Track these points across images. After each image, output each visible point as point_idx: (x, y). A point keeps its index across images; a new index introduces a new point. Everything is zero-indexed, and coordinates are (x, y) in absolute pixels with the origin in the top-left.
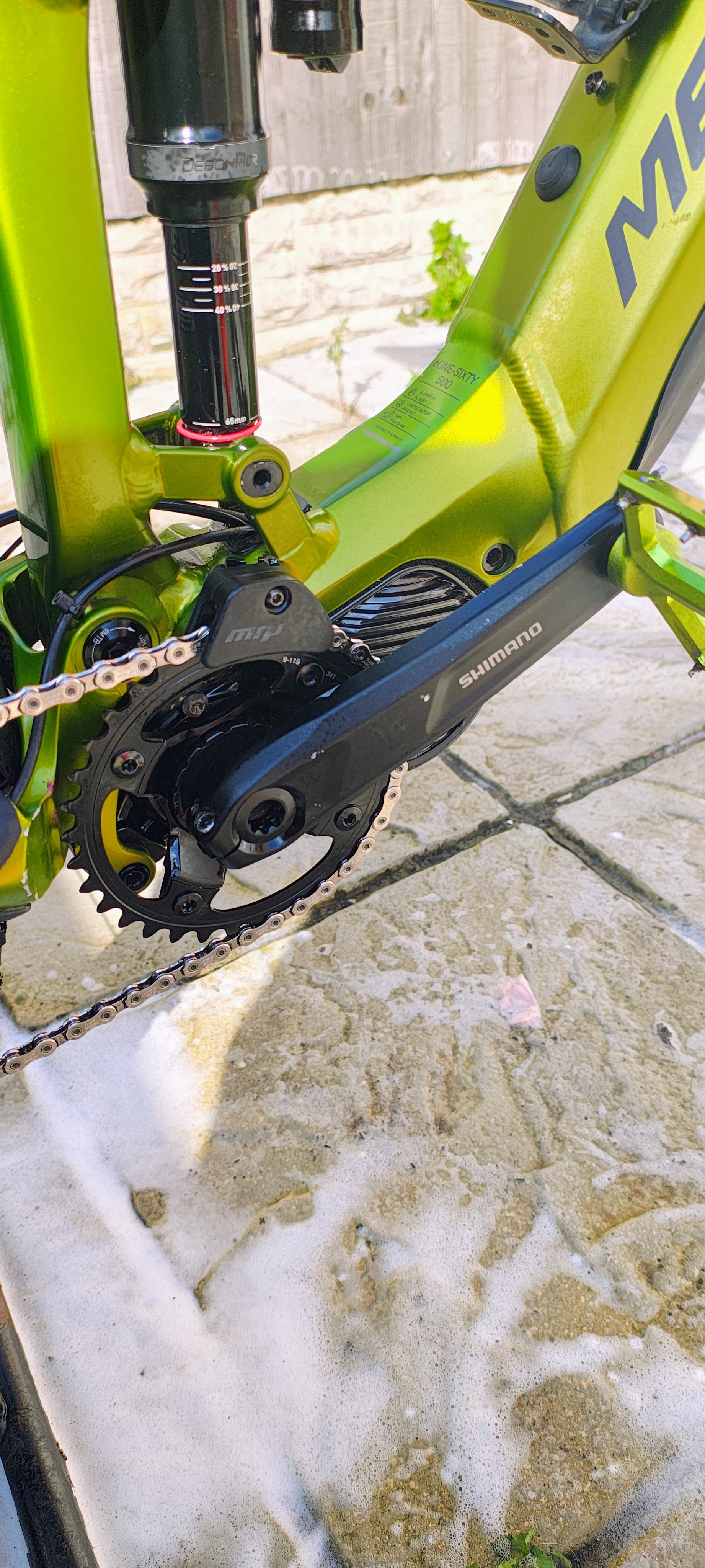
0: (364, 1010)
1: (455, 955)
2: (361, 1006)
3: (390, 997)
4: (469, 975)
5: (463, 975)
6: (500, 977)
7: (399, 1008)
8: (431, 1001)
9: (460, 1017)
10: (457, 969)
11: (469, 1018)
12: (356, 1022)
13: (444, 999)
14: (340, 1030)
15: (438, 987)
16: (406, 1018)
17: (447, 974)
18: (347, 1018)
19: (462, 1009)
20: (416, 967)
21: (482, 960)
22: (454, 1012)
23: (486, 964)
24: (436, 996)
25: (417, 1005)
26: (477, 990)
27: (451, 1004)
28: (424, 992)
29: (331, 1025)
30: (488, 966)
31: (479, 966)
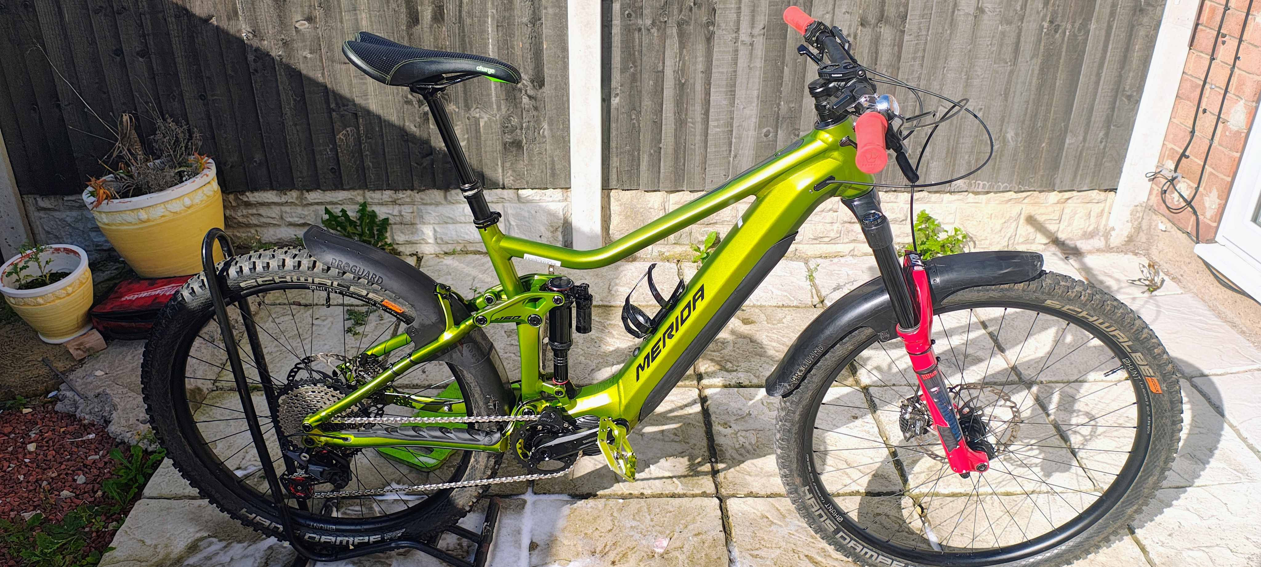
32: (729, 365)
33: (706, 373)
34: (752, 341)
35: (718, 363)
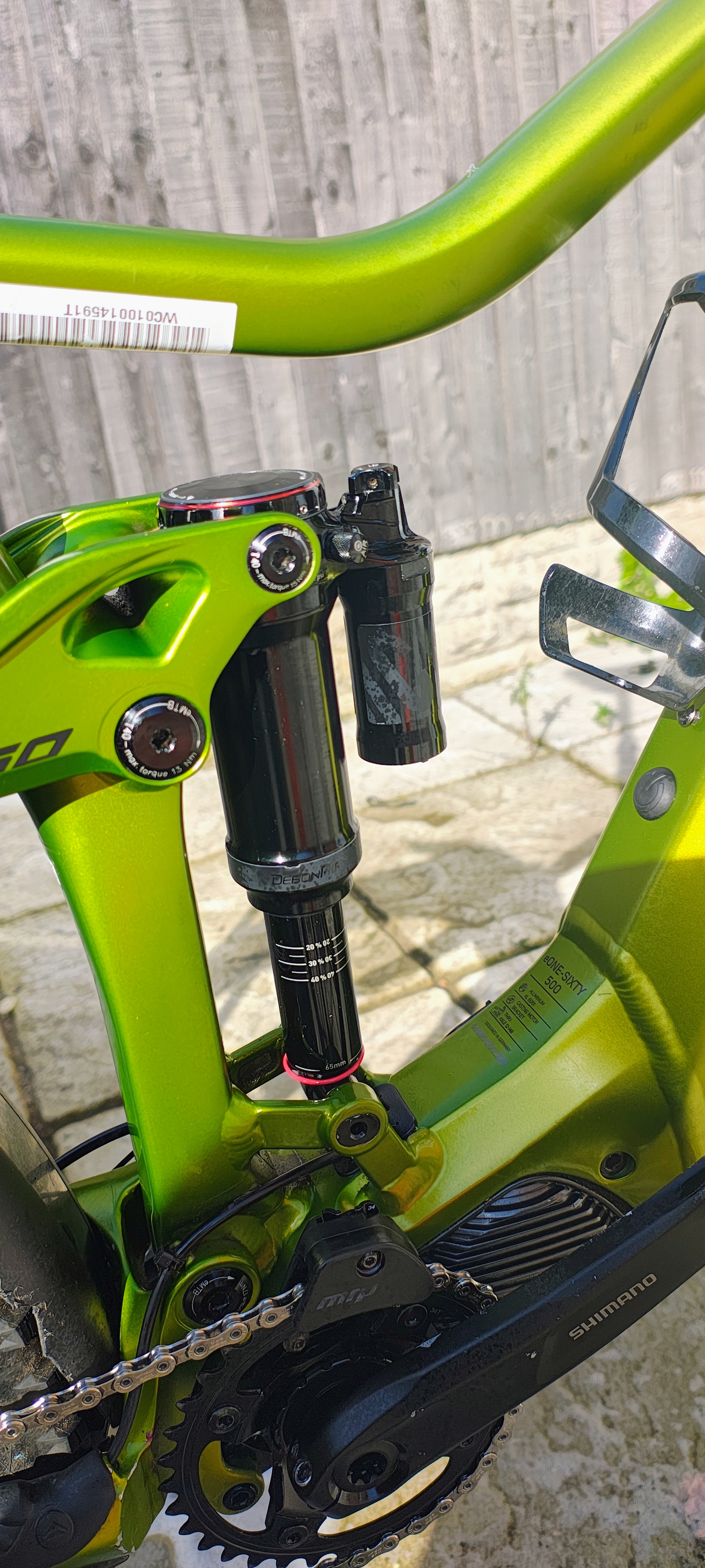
0: (532, 1504)
1: (635, 1436)
2: (528, 1498)
3: (560, 1488)
4: (651, 1465)
5: (644, 1465)
6: (686, 1469)
7: (571, 1504)
8: (608, 1498)
9: (638, 1522)
10: (638, 1456)
11: (649, 1524)
12: (522, 1519)
13: (621, 1496)
14: (504, 1527)
15: (615, 1479)
16: (578, 1518)
17: (626, 1460)
18: (513, 1513)
19: (641, 1511)
20: (591, 1448)
21: (665, 1445)
22: (632, 1515)
23: (671, 1450)
24: (612, 1491)
25: (591, 1503)
26: (659, 1485)
27: (629, 1503)
28: (600, 1484)
29: (494, 1522)
30: (673, 1454)
31: (663, 1452)
32: (469, 914)
33: (431, 944)
34: (476, 851)
35: (442, 915)
